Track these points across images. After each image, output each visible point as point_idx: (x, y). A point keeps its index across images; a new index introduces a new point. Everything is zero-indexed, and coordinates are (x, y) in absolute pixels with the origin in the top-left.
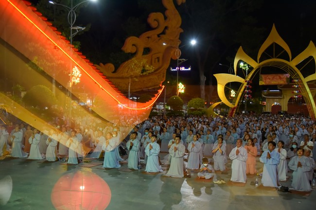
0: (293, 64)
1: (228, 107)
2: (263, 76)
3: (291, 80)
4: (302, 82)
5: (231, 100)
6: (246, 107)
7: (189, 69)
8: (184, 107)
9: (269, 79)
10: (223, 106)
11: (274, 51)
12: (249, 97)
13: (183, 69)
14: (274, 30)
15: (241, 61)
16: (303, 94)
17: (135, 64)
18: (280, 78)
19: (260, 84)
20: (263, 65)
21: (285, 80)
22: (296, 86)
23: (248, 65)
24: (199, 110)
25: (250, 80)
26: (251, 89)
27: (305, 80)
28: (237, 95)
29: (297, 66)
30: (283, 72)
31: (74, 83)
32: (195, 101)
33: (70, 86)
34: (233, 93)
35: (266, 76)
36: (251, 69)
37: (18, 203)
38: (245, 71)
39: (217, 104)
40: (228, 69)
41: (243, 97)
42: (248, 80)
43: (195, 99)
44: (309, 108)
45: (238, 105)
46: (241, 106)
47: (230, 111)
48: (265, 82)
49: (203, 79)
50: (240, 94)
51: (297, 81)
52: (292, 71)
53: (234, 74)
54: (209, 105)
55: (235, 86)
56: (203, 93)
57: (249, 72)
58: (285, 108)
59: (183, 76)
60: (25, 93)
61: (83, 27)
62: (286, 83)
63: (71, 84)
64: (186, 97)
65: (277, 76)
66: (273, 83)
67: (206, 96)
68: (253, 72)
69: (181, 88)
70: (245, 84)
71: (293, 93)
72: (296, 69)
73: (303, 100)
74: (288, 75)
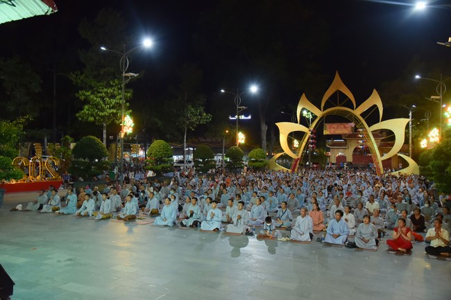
0: (358, 112)
1: (290, 158)
2: (327, 125)
3: (355, 129)
4: (367, 131)
5: (294, 150)
6: (310, 157)
7: (249, 117)
8: (244, 159)
9: (334, 128)
10: (286, 157)
11: (339, 98)
12: (313, 147)
13: (243, 117)
14: (337, 77)
15: (304, 108)
16: (368, 144)
17: (192, 113)
18: (345, 127)
19: (324, 133)
20: (327, 113)
21: (350, 129)
22: (361, 136)
23: (312, 114)
24: (261, 161)
25: (314, 129)
26: (315, 139)
27: (370, 129)
28: (300, 144)
29: (361, 115)
30: (348, 121)
31: (126, 133)
32: (256, 152)
33: (122, 137)
34: (296, 143)
35: (331, 124)
36: (315, 117)
37: (69, 262)
38: (308, 119)
39: (279, 155)
40: (290, 118)
41: (306, 147)
42: (312, 129)
43: (255, 150)
44: (374, 159)
45: (302, 156)
46: (305, 157)
47: (293, 163)
48: (330, 131)
49: (264, 128)
50: (304, 144)
51: (361, 130)
52: (357, 121)
53: (297, 122)
54: (270, 157)
55: (298, 135)
56: (264, 143)
57: (313, 121)
58: (350, 159)
59: (243, 125)
60: (75, 144)
61: (136, 73)
62: (351, 133)
63: (122, 135)
64: (247, 148)
65: (341, 126)
66: (338, 132)
67: (267, 146)
68: (317, 120)
69: (241, 138)
70: (309, 134)
71: (358, 143)
72: (361, 118)
73: (368, 150)
74: (353, 124)
